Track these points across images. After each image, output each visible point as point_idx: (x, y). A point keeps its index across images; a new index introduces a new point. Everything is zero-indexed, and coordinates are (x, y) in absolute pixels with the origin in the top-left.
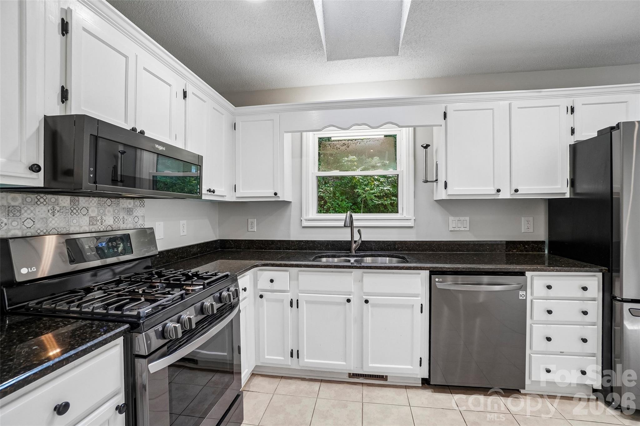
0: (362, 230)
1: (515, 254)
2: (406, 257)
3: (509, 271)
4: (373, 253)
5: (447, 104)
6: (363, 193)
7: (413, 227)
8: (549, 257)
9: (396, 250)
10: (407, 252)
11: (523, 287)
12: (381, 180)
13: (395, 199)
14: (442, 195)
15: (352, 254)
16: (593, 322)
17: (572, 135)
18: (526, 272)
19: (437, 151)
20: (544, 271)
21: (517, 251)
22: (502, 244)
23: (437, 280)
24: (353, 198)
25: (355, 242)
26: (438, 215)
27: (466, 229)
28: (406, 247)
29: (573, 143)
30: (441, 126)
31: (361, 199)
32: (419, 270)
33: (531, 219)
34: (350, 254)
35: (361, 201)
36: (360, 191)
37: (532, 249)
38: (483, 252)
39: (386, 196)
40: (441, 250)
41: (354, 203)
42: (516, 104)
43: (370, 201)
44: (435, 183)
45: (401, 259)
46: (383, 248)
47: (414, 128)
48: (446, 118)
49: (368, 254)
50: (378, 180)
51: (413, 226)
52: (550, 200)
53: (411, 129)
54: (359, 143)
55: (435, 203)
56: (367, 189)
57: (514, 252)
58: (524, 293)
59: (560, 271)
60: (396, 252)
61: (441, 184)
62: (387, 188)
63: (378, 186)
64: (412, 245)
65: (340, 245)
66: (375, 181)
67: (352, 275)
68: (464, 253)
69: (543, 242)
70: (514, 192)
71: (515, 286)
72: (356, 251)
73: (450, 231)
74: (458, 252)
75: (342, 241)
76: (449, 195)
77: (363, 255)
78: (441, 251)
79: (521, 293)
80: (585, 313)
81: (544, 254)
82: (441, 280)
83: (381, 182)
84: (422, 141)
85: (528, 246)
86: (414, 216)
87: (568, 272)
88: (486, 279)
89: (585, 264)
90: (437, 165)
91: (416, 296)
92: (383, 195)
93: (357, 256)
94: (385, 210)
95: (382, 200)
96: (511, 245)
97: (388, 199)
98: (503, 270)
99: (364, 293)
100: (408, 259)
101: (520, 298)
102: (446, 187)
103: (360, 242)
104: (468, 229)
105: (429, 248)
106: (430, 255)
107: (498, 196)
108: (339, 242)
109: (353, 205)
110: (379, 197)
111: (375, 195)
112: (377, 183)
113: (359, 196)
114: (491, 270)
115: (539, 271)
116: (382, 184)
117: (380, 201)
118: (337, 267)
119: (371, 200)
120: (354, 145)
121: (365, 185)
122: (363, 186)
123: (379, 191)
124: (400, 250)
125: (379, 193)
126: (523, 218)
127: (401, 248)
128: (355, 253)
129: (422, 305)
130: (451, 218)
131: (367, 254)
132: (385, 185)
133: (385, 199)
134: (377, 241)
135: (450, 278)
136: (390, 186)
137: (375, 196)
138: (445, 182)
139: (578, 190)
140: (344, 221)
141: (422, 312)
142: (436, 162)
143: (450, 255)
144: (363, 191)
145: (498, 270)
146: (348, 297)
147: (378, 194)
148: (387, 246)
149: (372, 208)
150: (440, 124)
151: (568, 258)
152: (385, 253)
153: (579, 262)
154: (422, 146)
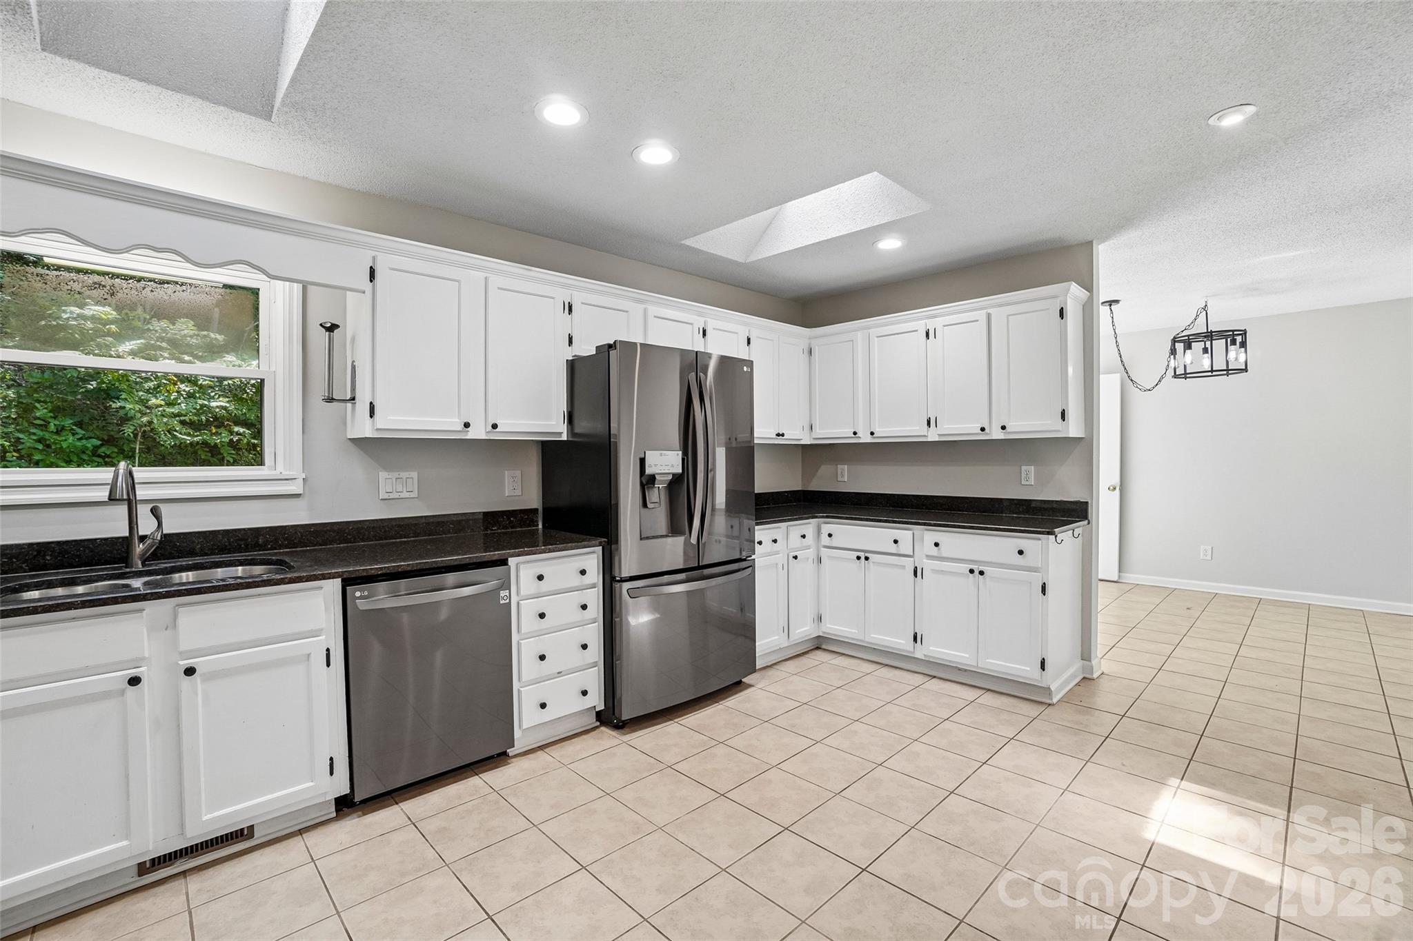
0: (164, 509)
1: (494, 533)
2: (287, 559)
3: (484, 560)
4: (198, 560)
5: (377, 253)
6: (140, 411)
7: (300, 494)
8: (543, 531)
9: (262, 547)
10: (288, 550)
11: (506, 585)
12: (200, 383)
13: (244, 432)
14: (364, 428)
15: (133, 569)
16: (591, 619)
17: (570, 346)
18: (509, 559)
19: (353, 339)
20: (534, 554)
21: (498, 529)
22: (475, 520)
23: (358, 594)
24: (101, 424)
25: (143, 539)
26: (356, 469)
27: (412, 495)
28: (286, 539)
29: (571, 358)
30: (364, 292)
31: (136, 430)
32: (321, 580)
33: (518, 473)
34: (128, 570)
35: (136, 436)
36: (128, 406)
37: (520, 524)
38: (444, 536)
39: (216, 423)
40: (363, 538)
41: (106, 438)
42: (495, 281)
43: (166, 435)
44: (349, 405)
45: (274, 565)
46: (226, 546)
47: (303, 286)
48: (374, 279)
49: (184, 563)
50: (189, 381)
51: (301, 492)
52: (543, 442)
53: (297, 288)
54: (148, 289)
55: (350, 443)
56: (153, 401)
57: (495, 530)
58: (507, 593)
59: (554, 551)
60: (261, 552)
61: (362, 407)
62: (219, 404)
63: (191, 396)
64: (299, 534)
65: (87, 551)
66: (182, 382)
67: (143, 617)
68: (409, 539)
69: (536, 510)
70: (491, 428)
71: (493, 584)
72: (145, 560)
73: (382, 499)
74: (398, 540)
75: (96, 539)
76: (378, 429)
77: (169, 569)
78: (363, 540)
79: (503, 593)
80: (584, 607)
81: (538, 530)
82: (366, 593)
83: (201, 387)
84: (320, 314)
85: (516, 518)
86: (303, 472)
87: (563, 550)
88: (451, 578)
89: (585, 537)
90: (353, 367)
91: (315, 634)
92: (207, 420)
93: (149, 573)
94: (212, 459)
95: (206, 434)
96: (491, 518)
97: (222, 430)
98: (475, 561)
99: (181, 653)
100: (292, 564)
101: (501, 602)
102: (372, 414)
103: (159, 538)
104: (415, 494)
105: (337, 537)
106: (342, 550)
107: (467, 435)
108: (86, 543)
109: (102, 445)
110: (195, 426)
111: (182, 418)
112: (187, 389)
113: (126, 419)
114: (456, 563)
115: (527, 555)
116: (204, 394)
117: (197, 436)
118: (92, 604)
119: (170, 433)
120: (133, 291)
121: (148, 391)
122: (141, 393)
123: (195, 409)
124: (269, 546)
125: (195, 414)
126: (506, 472)
127: (271, 542)
128: (143, 566)
129: (328, 650)
130: (383, 475)
131: (181, 565)
132: (213, 394)
133: (214, 431)
134: (209, 531)
135: (382, 586)
136: (227, 399)
137: (183, 423)
138: (371, 403)
139: (578, 429)
140: (109, 487)
141: (328, 665)
142: (351, 362)
143: (382, 546)
144: (143, 408)
145: (467, 561)
146: (133, 672)
147: (191, 417)
148: (236, 540)
149: (171, 453)
150: (363, 288)
151: (565, 531)
152: (230, 557)
153: (578, 536)
154: (321, 325)
